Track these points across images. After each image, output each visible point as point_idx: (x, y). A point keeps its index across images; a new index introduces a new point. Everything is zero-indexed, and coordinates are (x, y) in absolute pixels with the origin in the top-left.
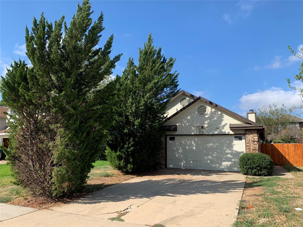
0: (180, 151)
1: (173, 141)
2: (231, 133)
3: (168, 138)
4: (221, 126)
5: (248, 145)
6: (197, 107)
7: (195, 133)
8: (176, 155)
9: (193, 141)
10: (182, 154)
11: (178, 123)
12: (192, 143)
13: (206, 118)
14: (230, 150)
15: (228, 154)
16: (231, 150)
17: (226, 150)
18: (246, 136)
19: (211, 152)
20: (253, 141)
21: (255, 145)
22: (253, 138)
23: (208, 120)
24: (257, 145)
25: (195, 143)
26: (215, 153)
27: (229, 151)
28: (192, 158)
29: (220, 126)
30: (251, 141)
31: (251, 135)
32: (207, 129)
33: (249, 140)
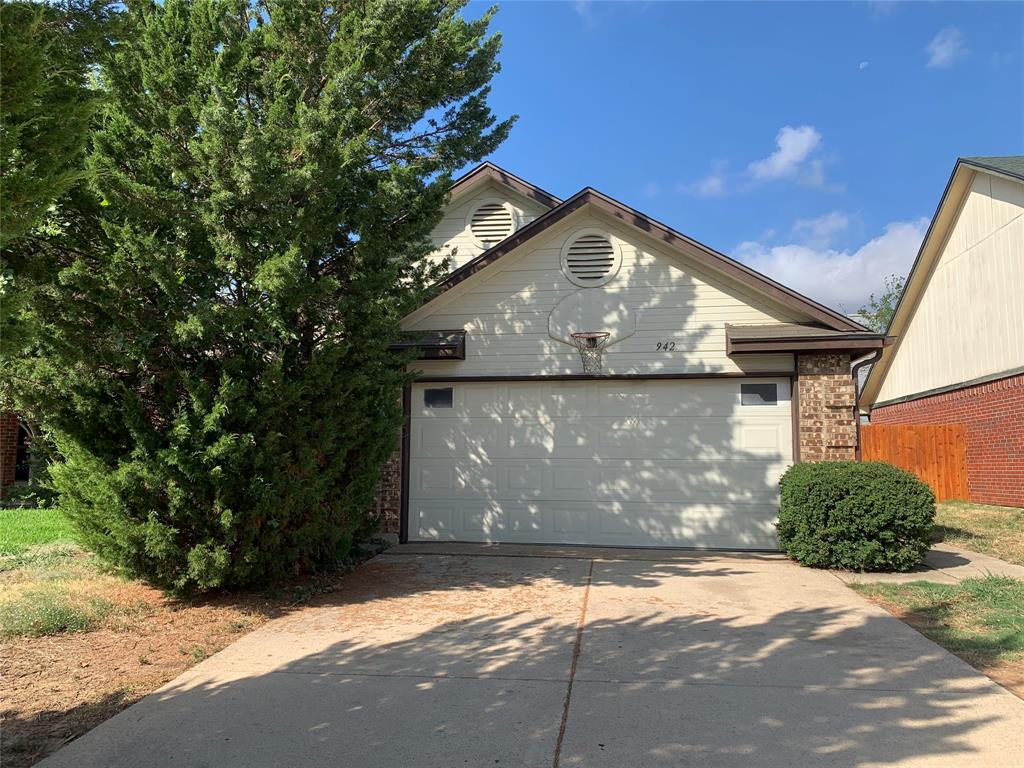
0: (479, 455)
1: (443, 411)
2: (731, 367)
3: (418, 394)
4: (680, 339)
5: (809, 423)
6: (570, 243)
7: (556, 371)
8: (457, 475)
9: (543, 408)
10: (486, 470)
11: (472, 322)
12: (536, 417)
13: (613, 295)
14: (719, 449)
15: (708, 467)
16: (725, 448)
17: (698, 450)
18: (803, 384)
19: (629, 459)
20: (835, 408)
21: (841, 423)
22: (833, 390)
23: (622, 307)
24: (849, 423)
25: (553, 418)
26: (648, 463)
27: (717, 457)
28: (537, 492)
29: (677, 334)
30: (823, 404)
31: (825, 378)
32: (617, 348)
33: (815, 403)
